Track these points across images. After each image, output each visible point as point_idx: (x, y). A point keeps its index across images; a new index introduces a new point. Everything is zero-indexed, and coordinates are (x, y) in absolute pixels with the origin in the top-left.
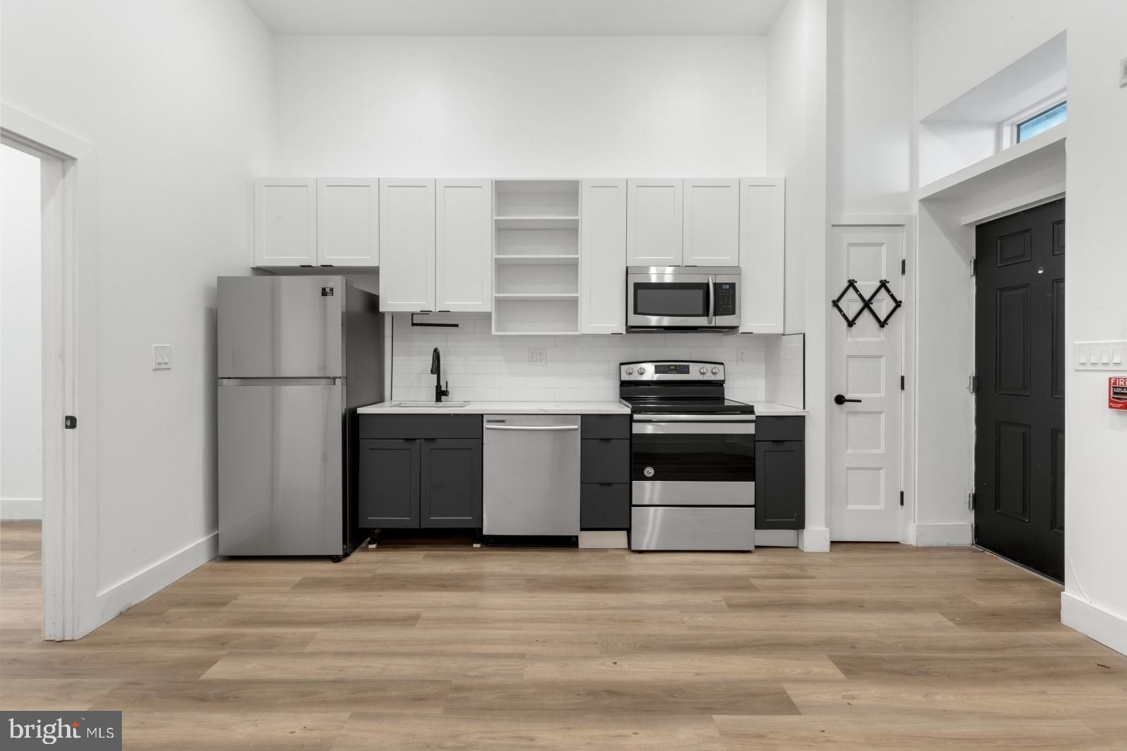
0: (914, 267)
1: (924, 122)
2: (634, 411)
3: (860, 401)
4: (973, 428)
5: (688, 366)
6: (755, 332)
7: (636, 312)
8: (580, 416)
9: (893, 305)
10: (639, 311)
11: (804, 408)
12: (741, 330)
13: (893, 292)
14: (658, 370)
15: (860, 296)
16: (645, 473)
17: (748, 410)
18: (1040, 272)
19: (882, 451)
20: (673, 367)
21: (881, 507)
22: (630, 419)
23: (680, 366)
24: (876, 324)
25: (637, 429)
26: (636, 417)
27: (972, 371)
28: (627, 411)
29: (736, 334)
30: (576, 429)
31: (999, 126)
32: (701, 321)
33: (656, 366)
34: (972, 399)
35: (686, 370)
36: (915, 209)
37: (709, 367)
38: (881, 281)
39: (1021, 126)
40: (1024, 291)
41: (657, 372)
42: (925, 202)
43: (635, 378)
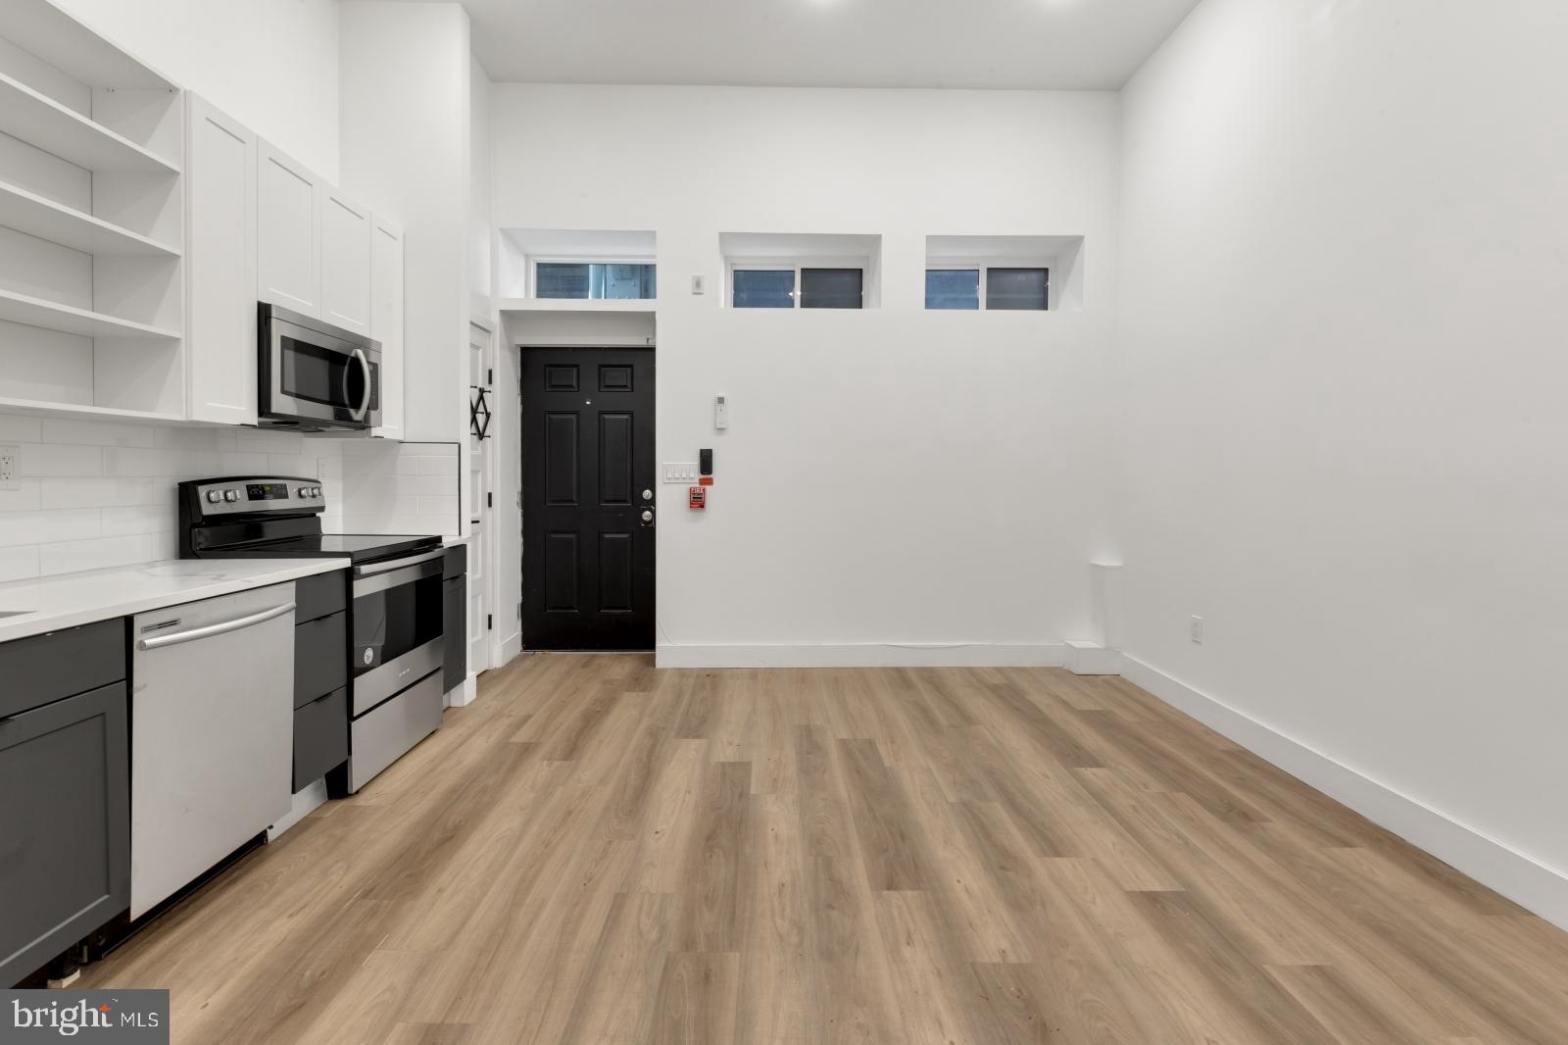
0: (495, 377)
1: (503, 231)
2: (354, 562)
3: (478, 522)
4: (520, 540)
5: (286, 486)
6: (386, 436)
7: (283, 391)
9: (485, 417)
10: (285, 388)
11: (460, 534)
12: (374, 432)
13: (486, 403)
14: (251, 494)
16: (366, 660)
17: (435, 543)
18: (588, 403)
19: (479, 574)
20: (269, 489)
21: (480, 636)
22: (349, 575)
23: (278, 485)
24: (477, 436)
26: (365, 569)
27: (519, 486)
28: (347, 563)
31: (527, 256)
33: (249, 488)
34: (520, 512)
35: (284, 491)
36: (497, 319)
37: (308, 487)
38: (480, 389)
39: (539, 265)
40: (574, 417)
41: (252, 497)
42: (504, 313)
43: (222, 509)
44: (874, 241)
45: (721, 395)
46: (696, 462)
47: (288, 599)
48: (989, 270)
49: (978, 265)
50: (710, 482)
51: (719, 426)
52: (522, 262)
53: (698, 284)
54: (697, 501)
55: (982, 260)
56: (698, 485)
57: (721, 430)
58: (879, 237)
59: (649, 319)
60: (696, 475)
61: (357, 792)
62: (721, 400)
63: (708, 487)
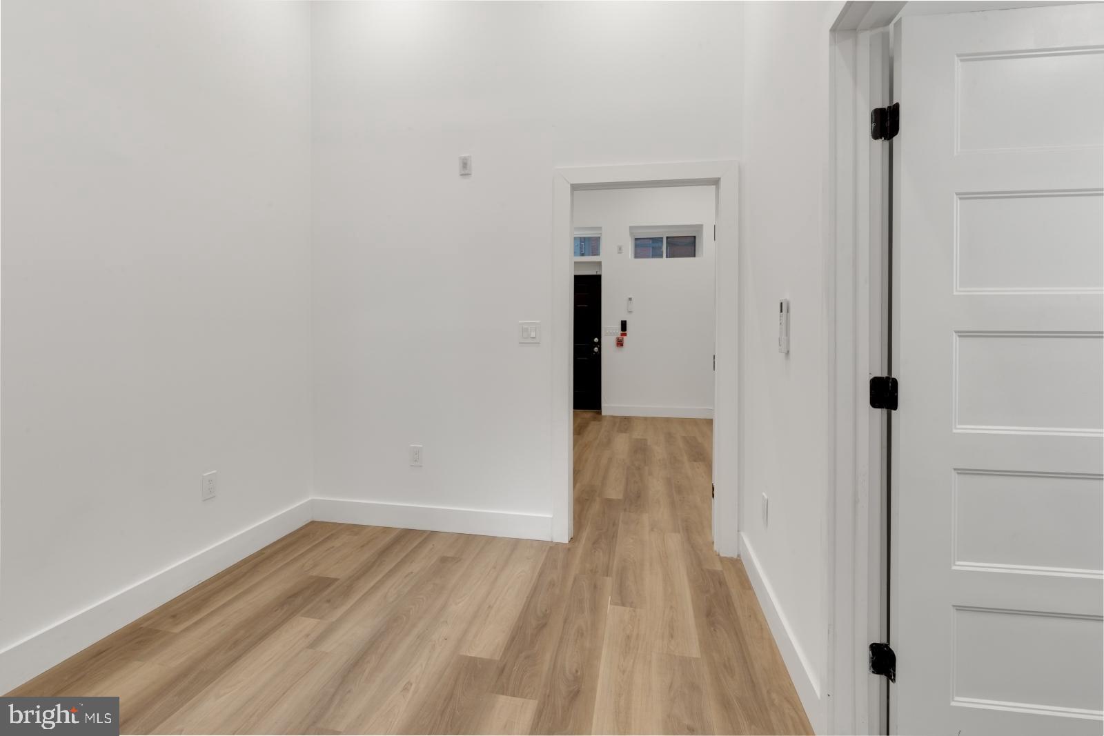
44: (699, 227)
45: (630, 297)
46: (619, 326)
50: (625, 335)
51: (629, 310)
53: (620, 249)
54: (620, 343)
56: (620, 336)
57: (630, 312)
58: (702, 225)
59: (599, 264)
60: (619, 332)
62: (630, 299)
63: (625, 337)
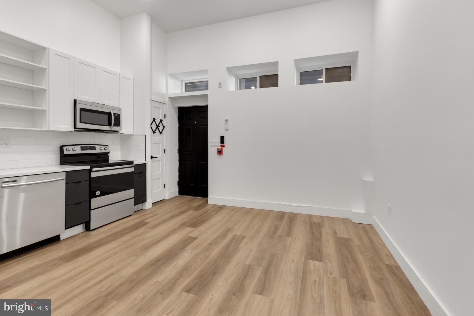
0: (167, 116)
1: (169, 74)
2: (92, 168)
3: (157, 157)
4: (178, 163)
5: (95, 147)
6: (125, 133)
7: (81, 122)
8: (65, 172)
9: (163, 128)
10: (82, 121)
11: (145, 161)
12: (120, 132)
13: (163, 123)
14: (82, 149)
15: (156, 124)
16: (97, 194)
17: (131, 163)
18: (195, 123)
19: (160, 172)
20: (89, 147)
21: (160, 190)
22: (90, 171)
23: (92, 147)
24: (159, 133)
25: (93, 175)
26: (94, 169)
27: (178, 147)
28: (89, 167)
29: (118, 134)
30: (64, 179)
31: (182, 81)
32: (107, 128)
33: (81, 147)
34: (178, 155)
35: (94, 148)
36: (167, 100)
37: (103, 147)
38: (160, 120)
39: (186, 83)
40: (192, 127)
41: (82, 150)
42: (170, 98)
43: (71, 152)
44: (276, 64)
45: (226, 119)
46: (219, 140)
47: (63, 176)
48: (326, 69)
49: (323, 68)
50: (223, 146)
51: (226, 129)
52: (180, 83)
53: (220, 84)
54: (220, 152)
55: (323, 66)
56: (220, 147)
57: (227, 130)
58: (278, 62)
59: (206, 96)
60: (219, 144)
61: (94, 230)
62: (227, 120)
63: (223, 148)
